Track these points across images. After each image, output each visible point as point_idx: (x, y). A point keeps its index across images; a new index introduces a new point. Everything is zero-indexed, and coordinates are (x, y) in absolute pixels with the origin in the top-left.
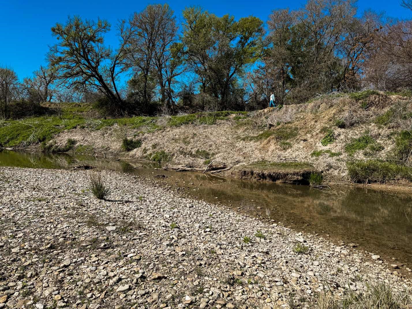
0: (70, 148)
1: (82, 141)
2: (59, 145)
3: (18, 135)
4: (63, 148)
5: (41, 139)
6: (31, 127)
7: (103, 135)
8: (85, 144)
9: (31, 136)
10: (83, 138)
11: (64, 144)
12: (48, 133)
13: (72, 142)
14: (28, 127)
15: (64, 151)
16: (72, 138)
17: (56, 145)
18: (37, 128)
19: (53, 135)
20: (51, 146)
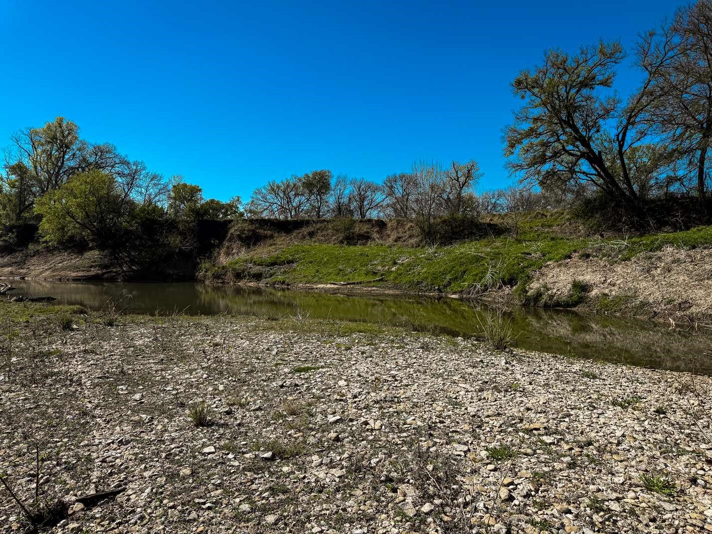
0: (580, 301)
1: (602, 286)
2: (555, 293)
3: (465, 272)
4: (564, 298)
5: (506, 279)
6: (483, 258)
7: (648, 271)
8: (613, 293)
9: (488, 275)
10: (604, 279)
11: (566, 291)
12: (516, 267)
13: (582, 288)
14: (478, 259)
15: (567, 305)
16: (581, 278)
17: (550, 292)
18: (493, 259)
19: (529, 271)
20: (539, 295)
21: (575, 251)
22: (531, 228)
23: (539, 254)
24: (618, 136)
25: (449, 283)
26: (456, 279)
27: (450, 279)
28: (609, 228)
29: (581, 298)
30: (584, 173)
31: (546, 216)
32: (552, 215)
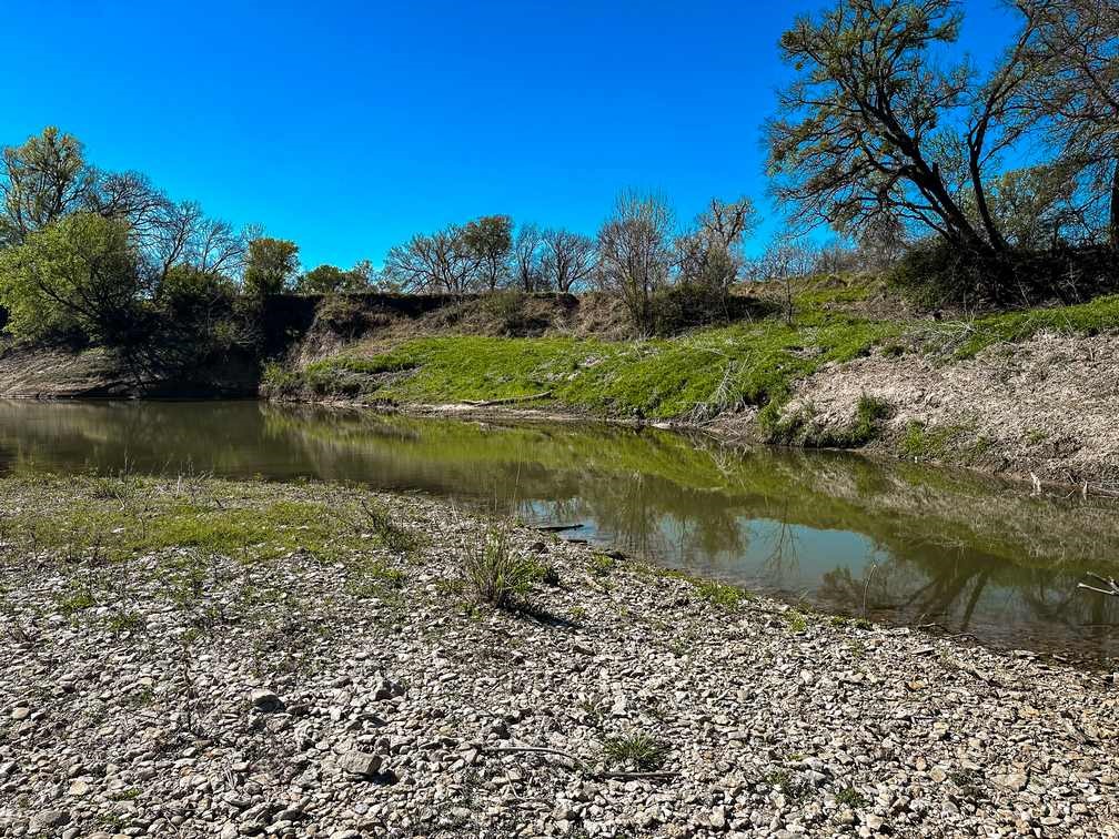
0: (872, 434)
1: (915, 406)
2: (827, 421)
3: (684, 381)
4: (842, 430)
5: (751, 395)
6: (718, 357)
7: (1004, 379)
8: (934, 421)
9: (721, 388)
10: (920, 393)
11: (846, 416)
12: (770, 373)
13: (877, 411)
14: (709, 359)
15: (848, 443)
16: (877, 392)
17: (817, 419)
18: (734, 359)
19: (791, 381)
20: (798, 423)
21: (877, 342)
22: (818, 304)
23: (816, 348)
24: (970, 136)
25: (657, 402)
26: (667, 395)
27: (659, 395)
28: (950, 303)
29: (873, 429)
30: (909, 205)
31: (845, 284)
32: (855, 282)
